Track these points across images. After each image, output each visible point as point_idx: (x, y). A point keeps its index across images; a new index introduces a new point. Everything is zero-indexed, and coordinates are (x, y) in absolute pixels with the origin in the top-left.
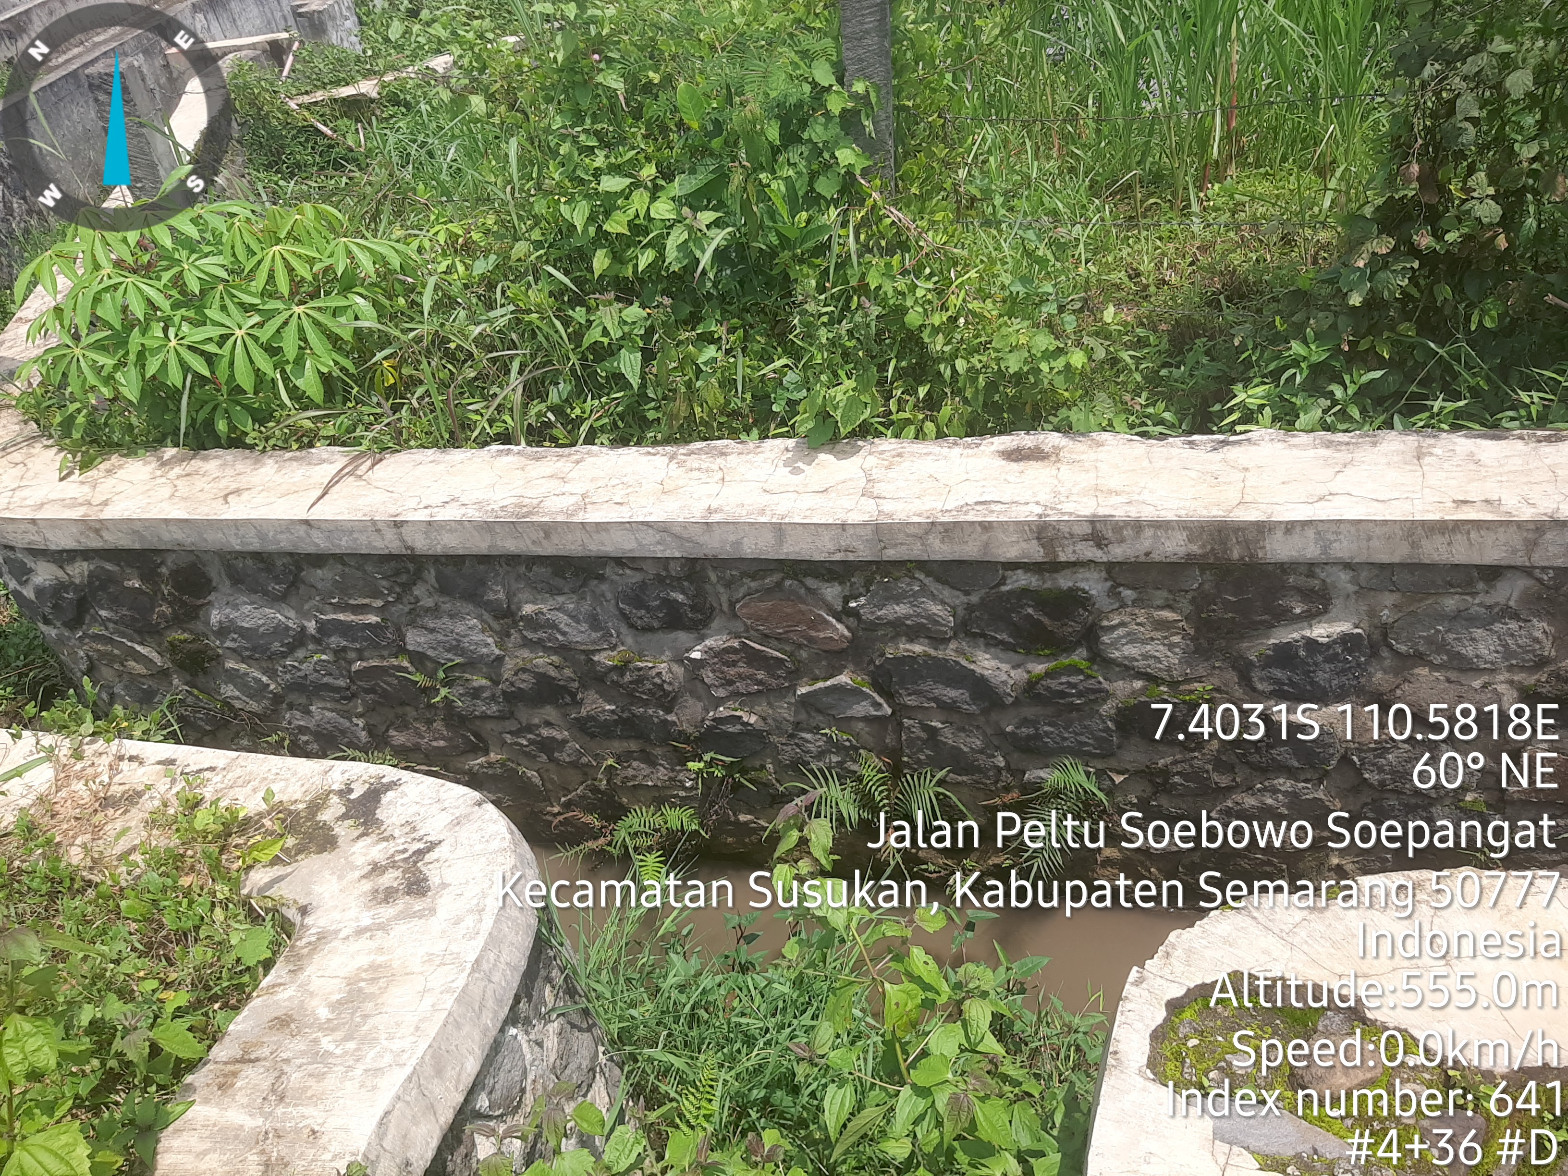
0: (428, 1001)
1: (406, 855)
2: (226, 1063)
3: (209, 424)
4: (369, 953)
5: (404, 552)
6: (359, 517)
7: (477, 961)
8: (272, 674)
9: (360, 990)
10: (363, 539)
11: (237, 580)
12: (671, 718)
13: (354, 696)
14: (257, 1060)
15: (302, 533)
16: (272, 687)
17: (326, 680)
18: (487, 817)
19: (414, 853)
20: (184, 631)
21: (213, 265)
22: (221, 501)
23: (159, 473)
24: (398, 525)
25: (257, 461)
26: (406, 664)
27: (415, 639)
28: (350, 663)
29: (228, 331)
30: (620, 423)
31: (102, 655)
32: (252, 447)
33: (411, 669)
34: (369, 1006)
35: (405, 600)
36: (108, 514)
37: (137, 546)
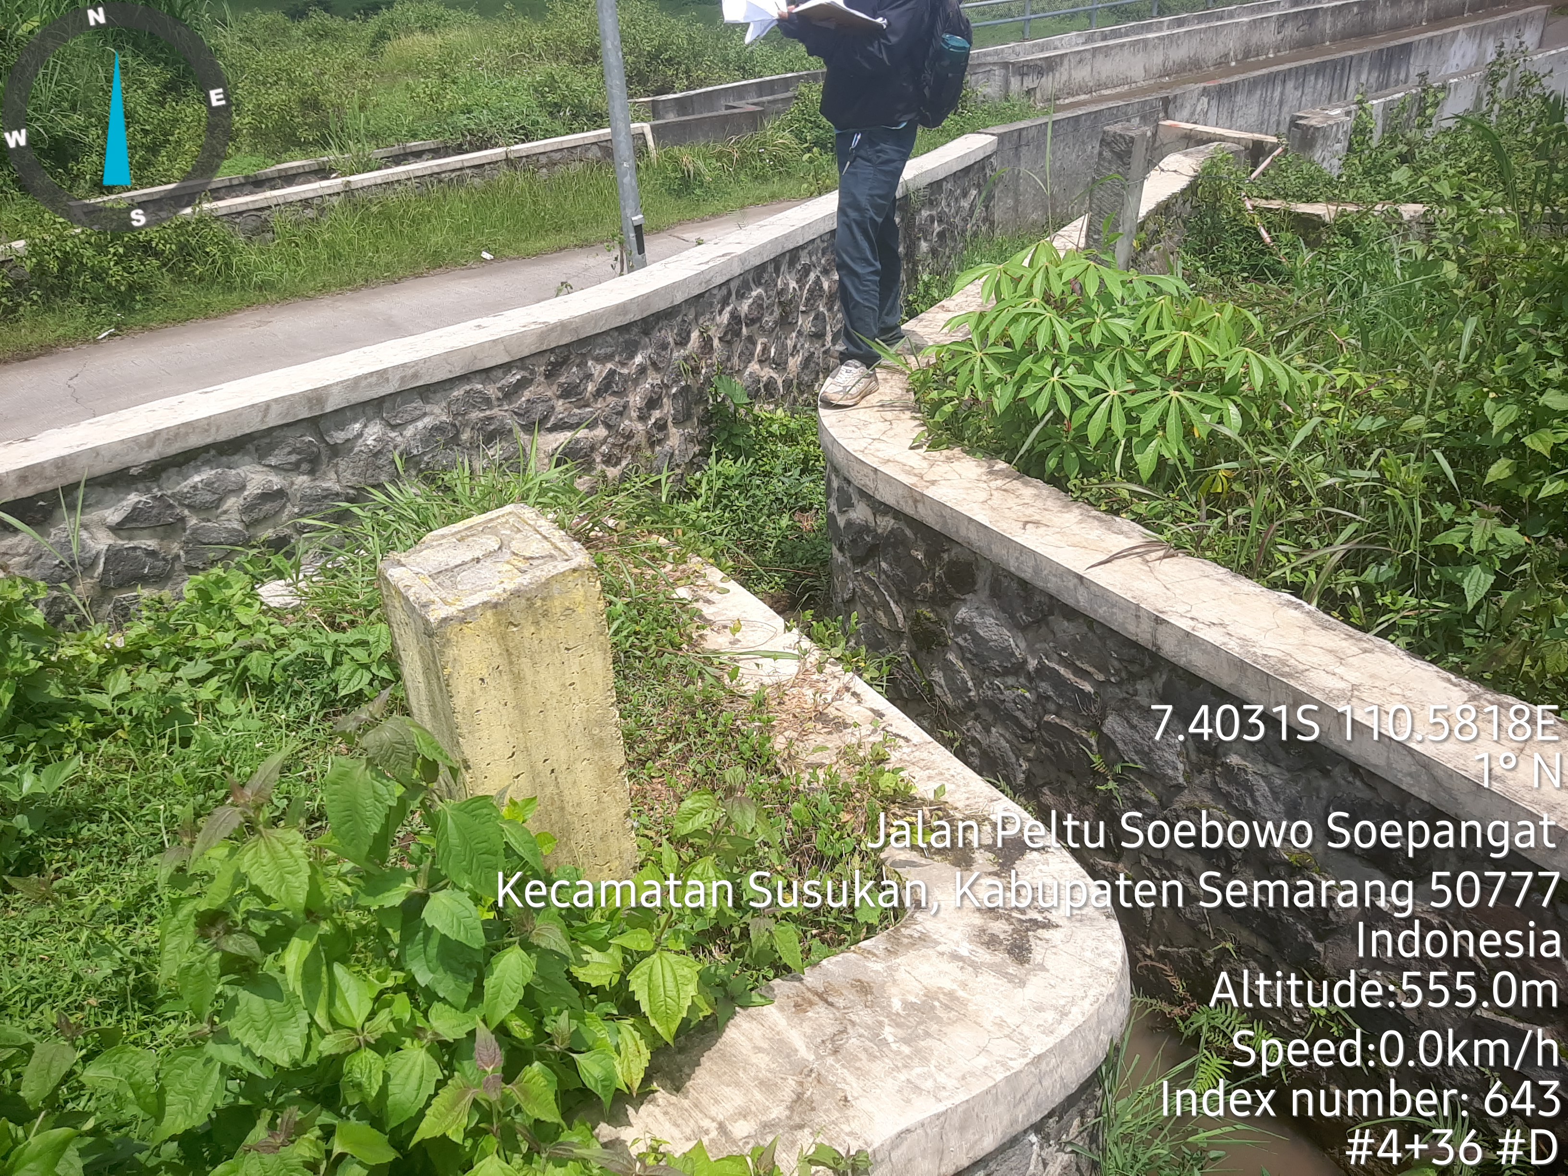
0: (982, 1061)
1: (1023, 917)
2: (808, 989)
3: (1043, 456)
4: (954, 981)
5: (1150, 647)
6: (1128, 597)
7: (1039, 1057)
8: (978, 684)
9: (933, 1008)
10: (1120, 617)
11: (997, 593)
12: (1318, 947)
13: (1033, 741)
14: (831, 1004)
15: (1071, 585)
16: (972, 694)
17: (1018, 714)
18: (1109, 932)
19: (1031, 920)
20: (933, 611)
21: (1122, 327)
22: (1021, 525)
23: (984, 478)
24: (1159, 621)
25: (1066, 506)
26: (1093, 741)
27: (1113, 725)
28: (1046, 712)
29: (1105, 388)
30: (1427, 633)
31: (865, 595)
32: (1067, 491)
33: (1095, 748)
34: (934, 1027)
35: (1124, 688)
36: (930, 492)
37: (937, 528)
